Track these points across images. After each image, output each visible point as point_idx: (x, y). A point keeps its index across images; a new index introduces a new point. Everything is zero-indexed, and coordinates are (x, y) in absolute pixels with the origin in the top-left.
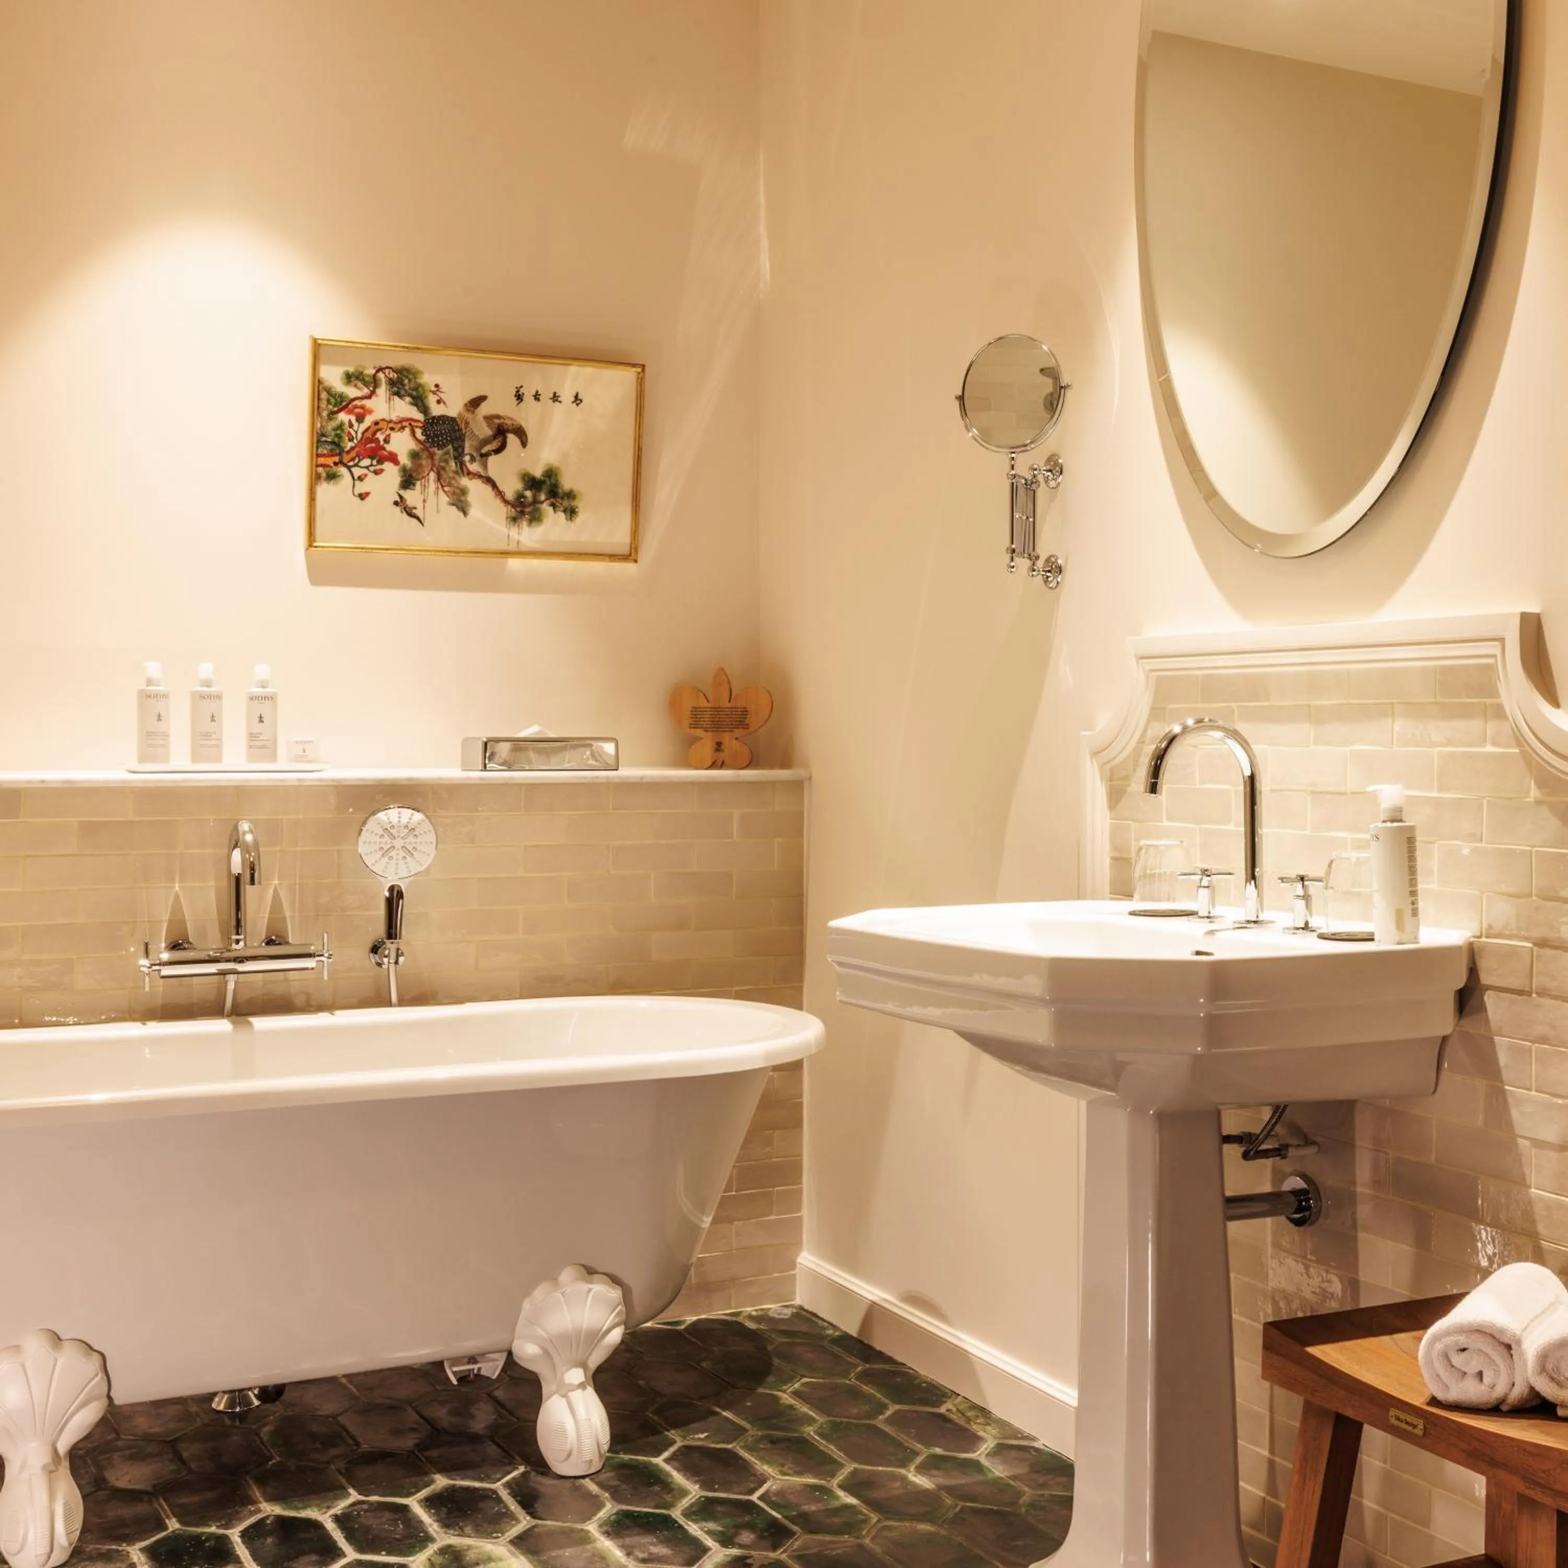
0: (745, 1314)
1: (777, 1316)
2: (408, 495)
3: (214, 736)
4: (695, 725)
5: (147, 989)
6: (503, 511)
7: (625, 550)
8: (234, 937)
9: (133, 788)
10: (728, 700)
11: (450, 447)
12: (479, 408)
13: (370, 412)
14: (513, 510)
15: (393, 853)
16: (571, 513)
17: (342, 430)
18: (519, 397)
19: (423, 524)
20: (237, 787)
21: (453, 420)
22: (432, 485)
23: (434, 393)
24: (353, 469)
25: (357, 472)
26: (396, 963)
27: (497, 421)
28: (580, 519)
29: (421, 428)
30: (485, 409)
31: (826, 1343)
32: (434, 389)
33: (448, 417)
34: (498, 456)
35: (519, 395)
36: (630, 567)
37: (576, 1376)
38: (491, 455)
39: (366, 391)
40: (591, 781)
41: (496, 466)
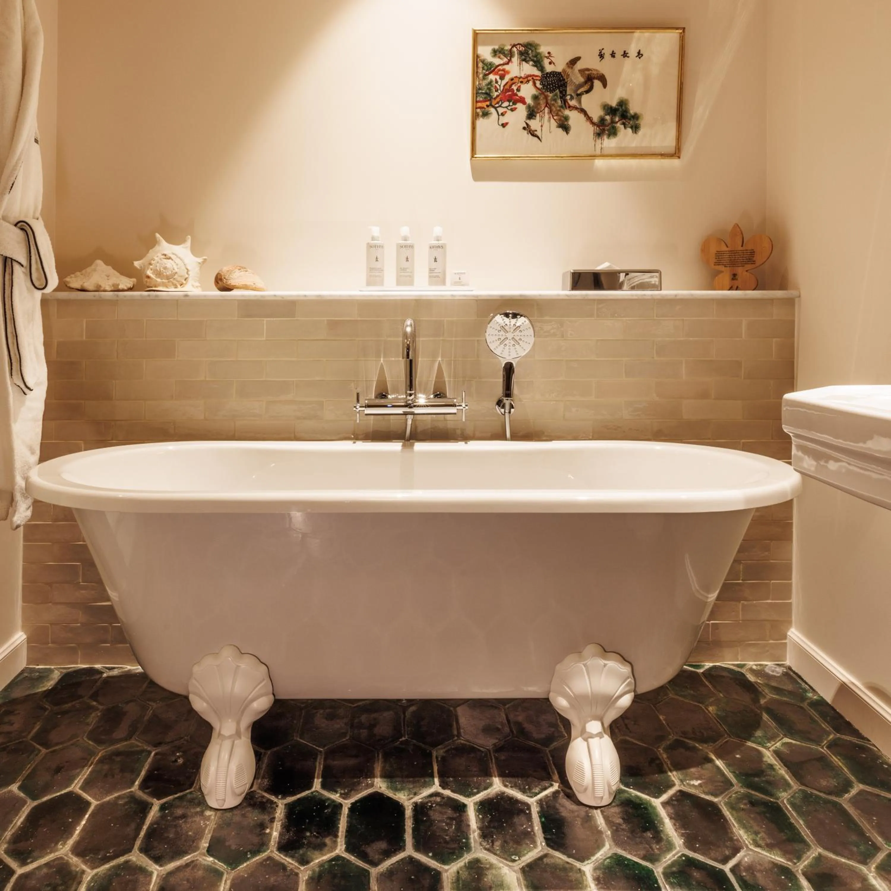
0: (748, 667)
1: (771, 673)
2: (532, 123)
3: (408, 270)
4: (717, 263)
5: (358, 422)
6: (591, 129)
7: (672, 150)
8: (409, 392)
9: (357, 300)
10: (741, 244)
11: (558, 90)
12: (575, 66)
13: (508, 72)
14: (598, 128)
15: (507, 342)
16: (636, 128)
17: (492, 86)
18: (601, 56)
19: (541, 141)
20: (416, 300)
21: (559, 73)
22: (547, 116)
23: (547, 58)
24: (498, 109)
25: (501, 110)
26: (510, 412)
27: (587, 72)
28: (641, 132)
29: (539, 80)
30: (579, 65)
31: (805, 705)
32: (547, 55)
33: (556, 72)
34: (588, 94)
35: (602, 55)
36: (675, 162)
37: (594, 727)
38: (583, 94)
39: (505, 60)
40: (640, 298)
41: (587, 101)
